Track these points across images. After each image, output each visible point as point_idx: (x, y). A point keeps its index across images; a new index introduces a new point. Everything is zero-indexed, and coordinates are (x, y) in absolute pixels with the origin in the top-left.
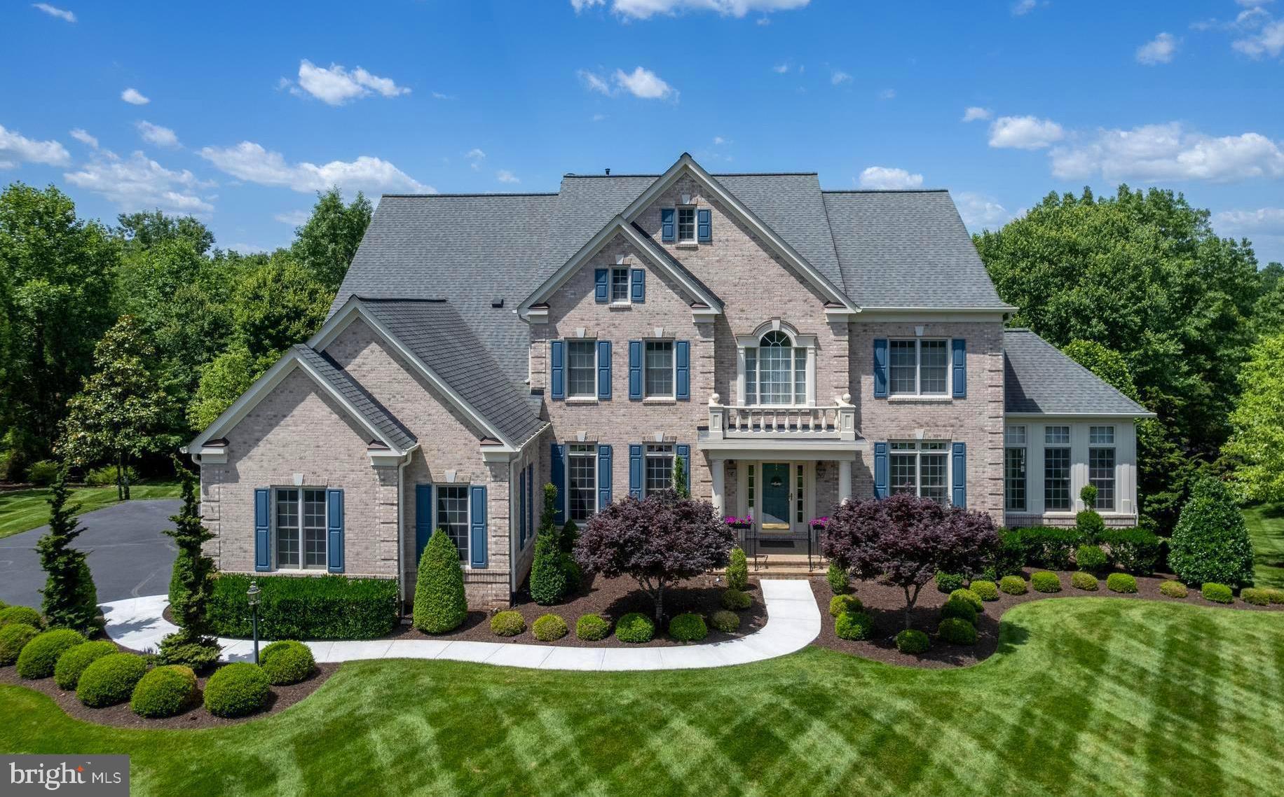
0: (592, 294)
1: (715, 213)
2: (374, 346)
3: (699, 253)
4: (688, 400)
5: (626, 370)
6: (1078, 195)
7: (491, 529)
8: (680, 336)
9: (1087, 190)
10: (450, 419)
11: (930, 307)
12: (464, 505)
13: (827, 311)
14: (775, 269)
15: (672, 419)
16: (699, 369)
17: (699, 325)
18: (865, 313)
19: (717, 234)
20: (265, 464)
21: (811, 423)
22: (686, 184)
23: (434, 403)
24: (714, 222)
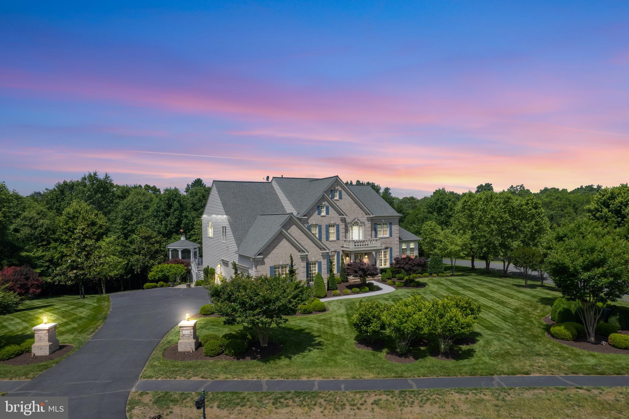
0: (317, 212)
1: (343, 191)
2: (294, 226)
3: (339, 201)
4: (339, 240)
5: (325, 232)
6: (349, 182)
7: (323, 272)
8: (337, 223)
9: (351, 181)
10: (313, 245)
11: (386, 215)
12: (315, 267)
13: (367, 216)
14: (356, 206)
15: (336, 245)
16: (341, 231)
17: (341, 220)
18: (375, 217)
19: (343, 197)
20: (272, 260)
21: (364, 244)
22: (336, 183)
23: (310, 241)
24: (342, 194)
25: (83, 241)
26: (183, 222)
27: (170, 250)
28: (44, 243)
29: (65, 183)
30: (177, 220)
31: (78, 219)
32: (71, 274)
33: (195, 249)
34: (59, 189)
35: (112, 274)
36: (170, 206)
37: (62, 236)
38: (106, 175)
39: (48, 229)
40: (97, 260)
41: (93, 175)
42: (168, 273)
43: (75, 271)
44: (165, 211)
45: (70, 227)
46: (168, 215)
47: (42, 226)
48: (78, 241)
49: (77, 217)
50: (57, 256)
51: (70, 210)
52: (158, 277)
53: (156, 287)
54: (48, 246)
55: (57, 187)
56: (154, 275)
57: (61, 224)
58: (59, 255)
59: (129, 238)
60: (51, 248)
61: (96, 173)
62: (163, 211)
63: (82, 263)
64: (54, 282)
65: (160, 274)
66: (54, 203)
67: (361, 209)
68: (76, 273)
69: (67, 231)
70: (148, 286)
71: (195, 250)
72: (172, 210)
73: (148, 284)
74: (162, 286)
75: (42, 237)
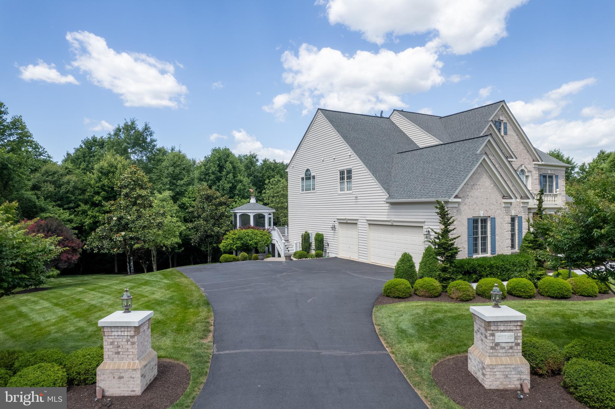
1: (508, 124)
11: (553, 164)
14: (522, 146)
19: (509, 132)
20: (470, 207)
24: (508, 128)
25: (133, 189)
26: (238, 187)
27: (238, 215)
28: (72, 205)
29: (95, 140)
30: (231, 185)
31: (113, 175)
32: (118, 237)
33: (270, 214)
34: (86, 146)
35: (169, 243)
36: (221, 168)
37: (93, 197)
38: (146, 125)
39: (75, 188)
40: (154, 219)
41: (130, 124)
42: (250, 241)
43: (123, 233)
44: (215, 174)
45: (104, 186)
46: (219, 179)
47: (68, 182)
48: (127, 190)
49: (113, 172)
50: (88, 221)
51: (104, 163)
52: (236, 247)
53: (235, 260)
54: (76, 209)
55: (84, 144)
56: (231, 244)
57: (93, 182)
58: (91, 221)
59: (178, 202)
60: (79, 211)
61: (134, 122)
62: (213, 173)
63: (133, 222)
64: (92, 250)
65: (238, 242)
66: (81, 162)
67: (528, 152)
68: (125, 235)
69: (100, 190)
70: (227, 258)
71: (270, 216)
72: (224, 173)
73: (224, 256)
74: (244, 259)
75: (69, 197)
